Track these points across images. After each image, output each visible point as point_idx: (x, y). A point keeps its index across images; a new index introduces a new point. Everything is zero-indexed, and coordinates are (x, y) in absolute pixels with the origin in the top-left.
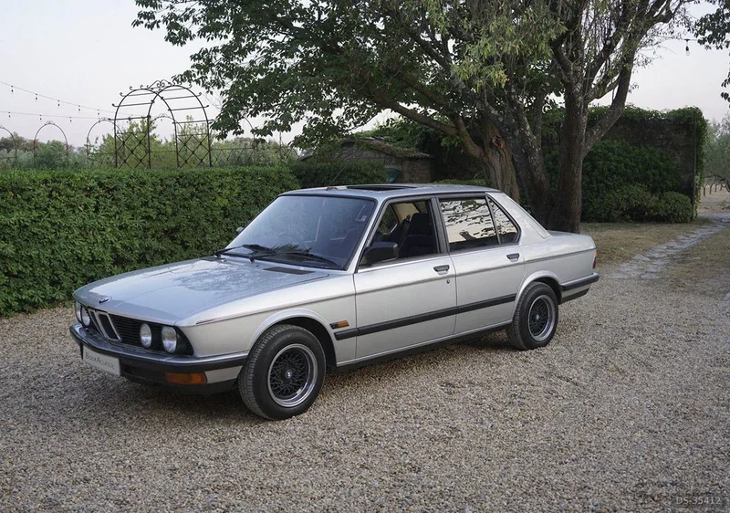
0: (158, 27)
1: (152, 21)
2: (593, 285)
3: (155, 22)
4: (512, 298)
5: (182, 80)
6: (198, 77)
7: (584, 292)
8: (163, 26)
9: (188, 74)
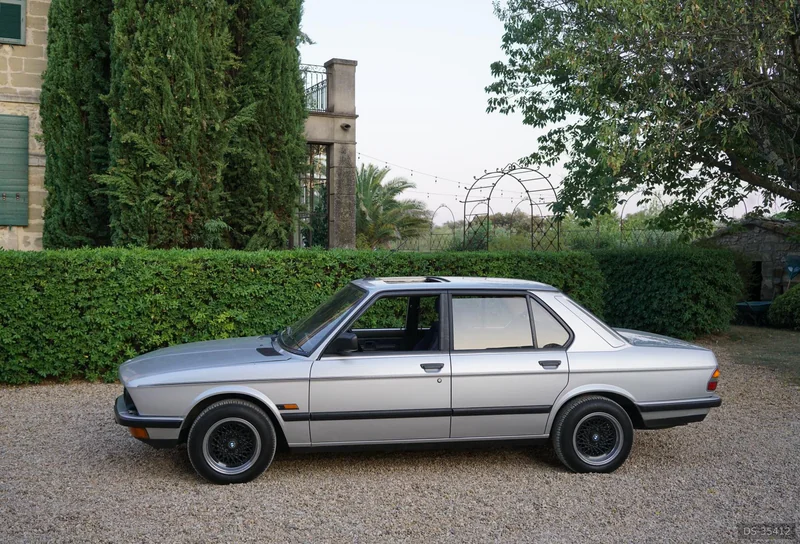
0: (513, 111)
1: (506, 106)
2: (711, 412)
3: (509, 107)
4: (546, 410)
5: (529, 162)
6: (547, 159)
7: (701, 418)
8: (519, 110)
9: (534, 156)
